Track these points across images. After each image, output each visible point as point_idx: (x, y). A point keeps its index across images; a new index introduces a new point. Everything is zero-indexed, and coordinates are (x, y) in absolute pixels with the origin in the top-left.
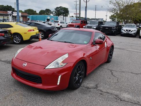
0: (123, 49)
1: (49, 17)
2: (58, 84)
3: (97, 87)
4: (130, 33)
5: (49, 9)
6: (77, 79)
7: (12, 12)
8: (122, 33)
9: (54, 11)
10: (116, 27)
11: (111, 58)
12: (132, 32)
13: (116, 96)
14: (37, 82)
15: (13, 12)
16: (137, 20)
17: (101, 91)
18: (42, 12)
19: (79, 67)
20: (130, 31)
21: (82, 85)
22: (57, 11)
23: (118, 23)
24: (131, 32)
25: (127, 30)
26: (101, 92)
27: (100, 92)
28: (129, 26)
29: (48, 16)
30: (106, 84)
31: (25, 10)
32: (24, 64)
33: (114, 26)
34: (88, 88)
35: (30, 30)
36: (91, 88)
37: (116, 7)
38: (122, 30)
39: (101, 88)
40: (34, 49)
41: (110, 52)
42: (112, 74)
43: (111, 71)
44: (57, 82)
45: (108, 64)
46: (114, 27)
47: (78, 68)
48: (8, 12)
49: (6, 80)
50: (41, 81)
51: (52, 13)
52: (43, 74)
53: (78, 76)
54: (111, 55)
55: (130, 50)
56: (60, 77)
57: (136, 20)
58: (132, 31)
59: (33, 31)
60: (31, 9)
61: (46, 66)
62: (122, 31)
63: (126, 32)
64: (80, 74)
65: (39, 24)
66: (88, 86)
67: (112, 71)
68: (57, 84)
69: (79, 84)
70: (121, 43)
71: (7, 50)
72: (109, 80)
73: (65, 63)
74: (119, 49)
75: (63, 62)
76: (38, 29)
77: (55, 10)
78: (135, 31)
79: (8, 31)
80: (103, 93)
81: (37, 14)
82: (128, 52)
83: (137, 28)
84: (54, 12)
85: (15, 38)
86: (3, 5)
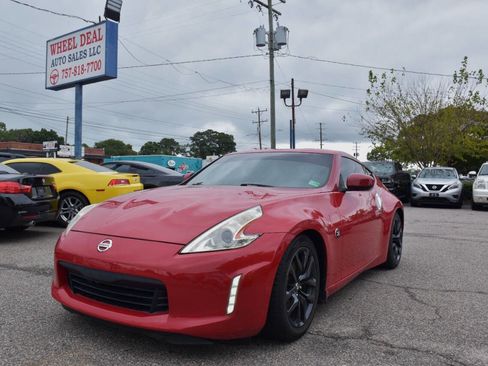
0: (429, 236)
1: (172, 161)
2: (230, 309)
3: (371, 335)
4: (441, 194)
5: (172, 140)
6: (296, 300)
7: (57, 145)
8: (415, 195)
9: (187, 145)
10: (394, 177)
11: (399, 253)
12: (447, 192)
13: (448, 357)
14: (147, 309)
15: (61, 146)
16: (456, 156)
17: (386, 344)
18: (149, 149)
19: (301, 255)
20: (439, 187)
21: (314, 329)
22: (197, 144)
23: (398, 167)
24: (444, 191)
25: (430, 186)
26: (389, 348)
27: (384, 348)
28: (433, 175)
29: (171, 159)
30: (398, 326)
31: (96, 144)
32: (102, 244)
33: (388, 176)
34: (337, 338)
35: (117, 182)
36: (346, 338)
37: (386, 119)
38: (416, 186)
39: (386, 337)
40: (125, 208)
41: (395, 232)
42: (412, 296)
43: (407, 289)
44: (226, 304)
45: (391, 274)
46: (387, 179)
47: (299, 261)
48: (45, 143)
49: (29, 318)
50: (166, 301)
51: (183, 151)
52: (174, 274)
53: (299, 292)
54: (398, 242)
55: (454, 237)
56: (236, 281)
57: (453, 157)
58: (446, 189)
59: (127, 186)
60: (116, 139)
61: (185, 245)
62: (415, 189)
63: (427, 194)
64: (306, 286)
65: (146, 169)
66: (336, 330)
67: (411, 290)
68: (226, 311)
69: (302, 324)
70: (418, 221)
71: (38, 242)
72: (407, 314)
73: (254, 234)
74: (416, 235)
75: (246, 230)
76: (141, 182)
77: (190, 143)
78: (456, 187)
79: (44, 181)
80: (396, 350)
81: (135, 153)
82: (447, 241)
83: (460, 179)
84: (188, 149)
85: (65, 206)
86: (30, 130)
